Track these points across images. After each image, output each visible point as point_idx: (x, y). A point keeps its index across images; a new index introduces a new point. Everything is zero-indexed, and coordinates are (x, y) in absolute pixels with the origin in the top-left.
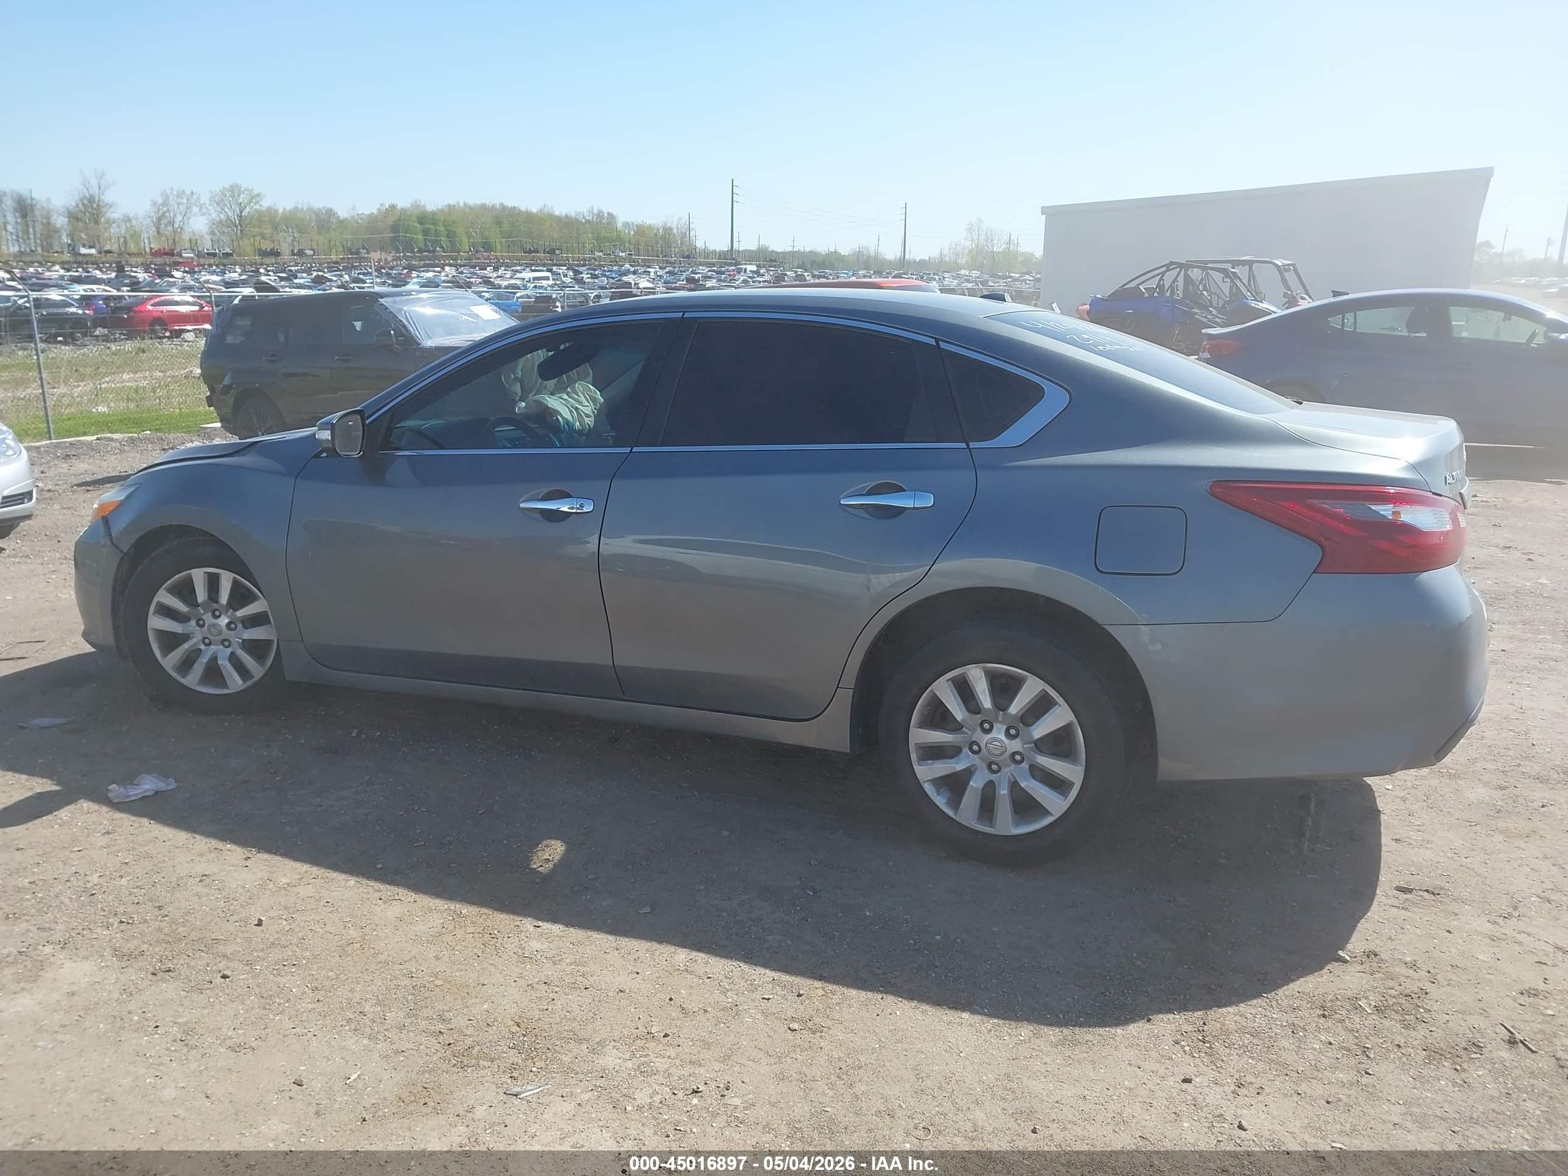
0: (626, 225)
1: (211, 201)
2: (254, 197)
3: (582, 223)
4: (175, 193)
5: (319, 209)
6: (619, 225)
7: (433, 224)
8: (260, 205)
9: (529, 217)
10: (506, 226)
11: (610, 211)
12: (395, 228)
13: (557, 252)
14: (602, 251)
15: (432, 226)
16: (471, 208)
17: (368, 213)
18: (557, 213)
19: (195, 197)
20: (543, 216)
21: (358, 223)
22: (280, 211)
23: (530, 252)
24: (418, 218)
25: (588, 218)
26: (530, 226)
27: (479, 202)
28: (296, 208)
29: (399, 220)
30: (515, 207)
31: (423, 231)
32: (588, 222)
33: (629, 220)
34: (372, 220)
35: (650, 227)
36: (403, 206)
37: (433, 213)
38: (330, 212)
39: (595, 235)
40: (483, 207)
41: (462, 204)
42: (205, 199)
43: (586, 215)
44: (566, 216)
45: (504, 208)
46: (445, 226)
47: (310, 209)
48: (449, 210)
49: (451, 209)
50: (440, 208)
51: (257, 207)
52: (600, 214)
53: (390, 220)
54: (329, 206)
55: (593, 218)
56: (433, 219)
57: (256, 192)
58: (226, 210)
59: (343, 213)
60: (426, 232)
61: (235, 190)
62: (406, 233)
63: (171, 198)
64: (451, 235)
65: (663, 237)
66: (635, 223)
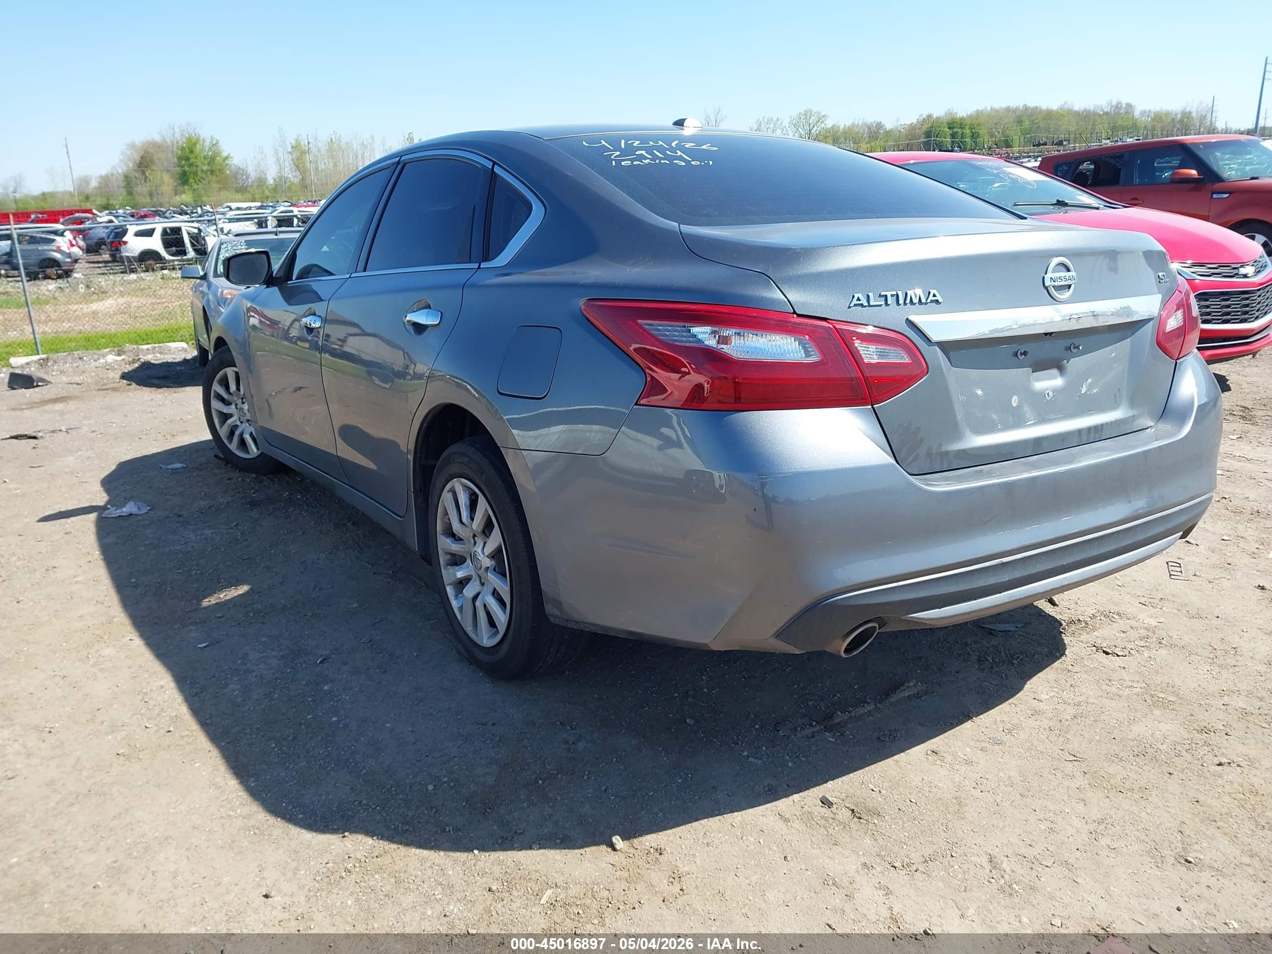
0: (1143, 113)
1: (790, 123)
2: (821, 119)
3: (1099, 115)
4: (766, 120)
5: (871, 123)
6: (1137, 114)
7: (961, 128)
8: (826, 125)
9: (1049, 115)
10: (1027, 123)
11: (1129, 101)
12: (928, 134)
13: (1065, 143)
14: (1109, 139)
15: (959, 130)
16: (997, 111)
17: (909, 123)
18: (1076, 108)
19: (779, 122)
20: (1062, 112)
21: (900, 131)
22: (841, 128)
23: (1039, 145)
24: (948, 124)
25: (1105, 110)
26: (1048, 122)
27: (1004, 105)
28: (853, 124)
29: (932, 127)
30: (1037, 107)
31: (951, 135)
32: (1107, 114)
33: (1147, 109)
34: (912, 127)
35: (1167, 114)
36: (938, 115)
37: (962, 119)
38: (879, 125)
39: (1112, 125)
40: (1008, 110)
41: (989, 109)
42: (786, 123)
43: (1104, 107)
44: (1085, 110)
45: (1026, 108)
46: (971, 129)
47: (865, 124)
48: (977, 115)
49: (979, 113)
50: (969, 113)
51: (823, 125)
52: (1118, 106)
53: (925, 127)
54: (878, 120)
55: (1111, 109)
56: (961, 124)
57: (823, 114)
58: (800, 130)
59: (889, 125)
60: (953, 136)
61: (807, 114)
62: (937, 137)
63: (763, 125)
64: (975, 136)
65: (1181, 121)
66: (1153, 110)
